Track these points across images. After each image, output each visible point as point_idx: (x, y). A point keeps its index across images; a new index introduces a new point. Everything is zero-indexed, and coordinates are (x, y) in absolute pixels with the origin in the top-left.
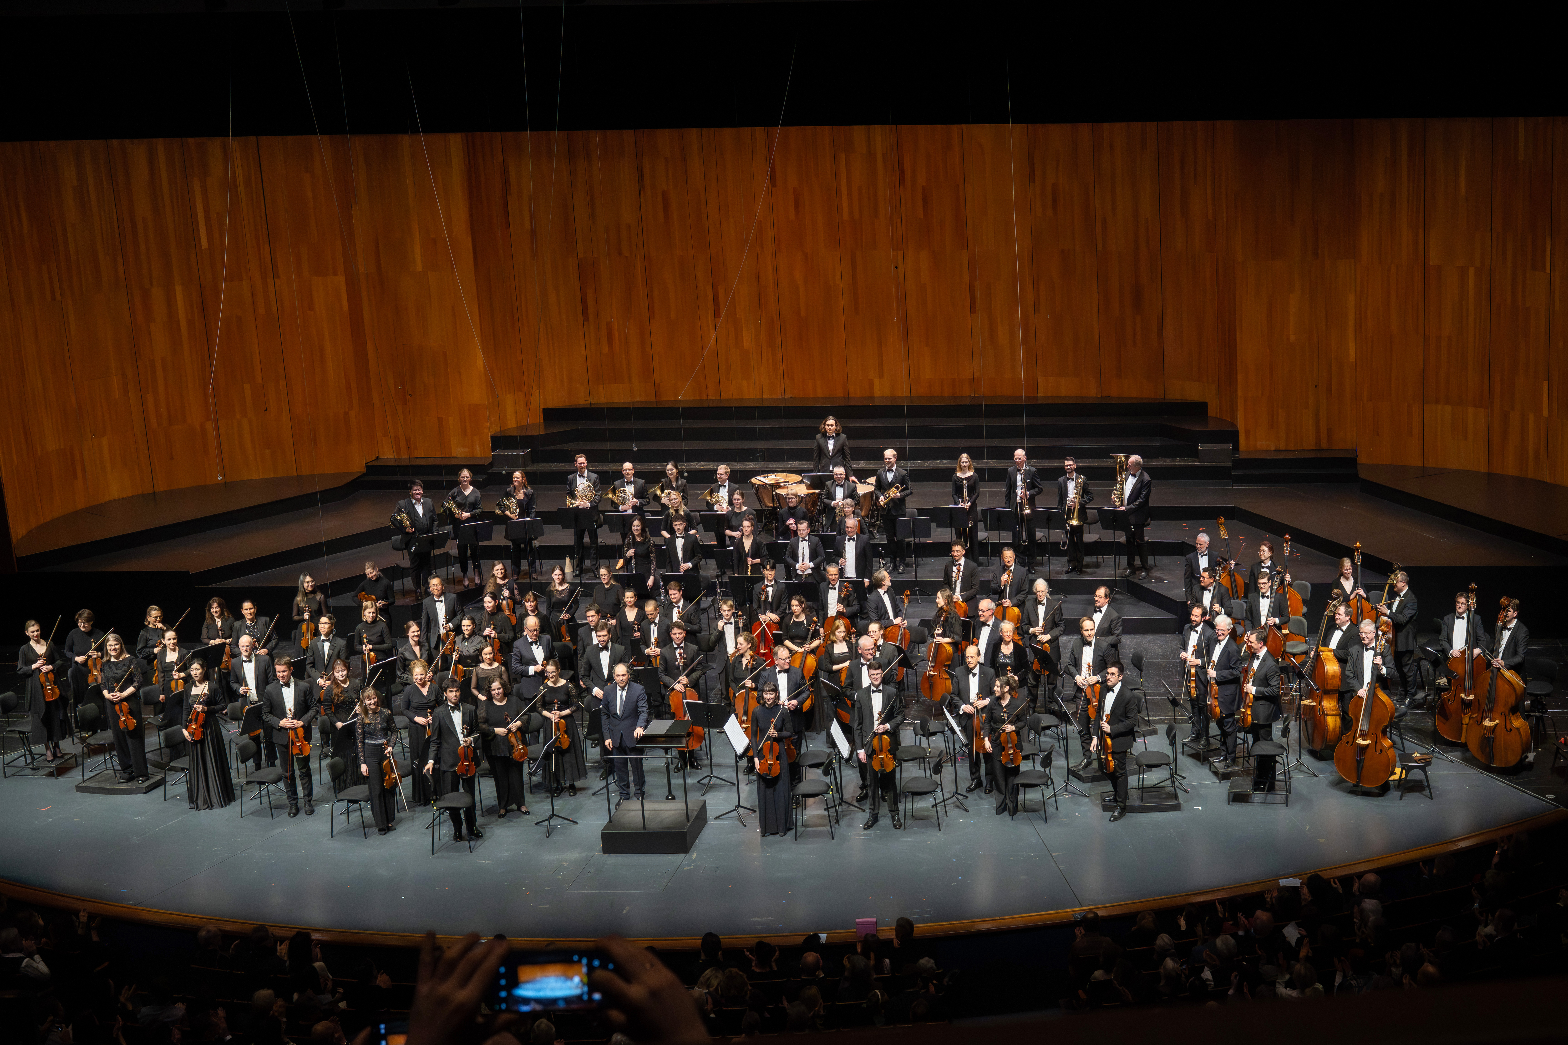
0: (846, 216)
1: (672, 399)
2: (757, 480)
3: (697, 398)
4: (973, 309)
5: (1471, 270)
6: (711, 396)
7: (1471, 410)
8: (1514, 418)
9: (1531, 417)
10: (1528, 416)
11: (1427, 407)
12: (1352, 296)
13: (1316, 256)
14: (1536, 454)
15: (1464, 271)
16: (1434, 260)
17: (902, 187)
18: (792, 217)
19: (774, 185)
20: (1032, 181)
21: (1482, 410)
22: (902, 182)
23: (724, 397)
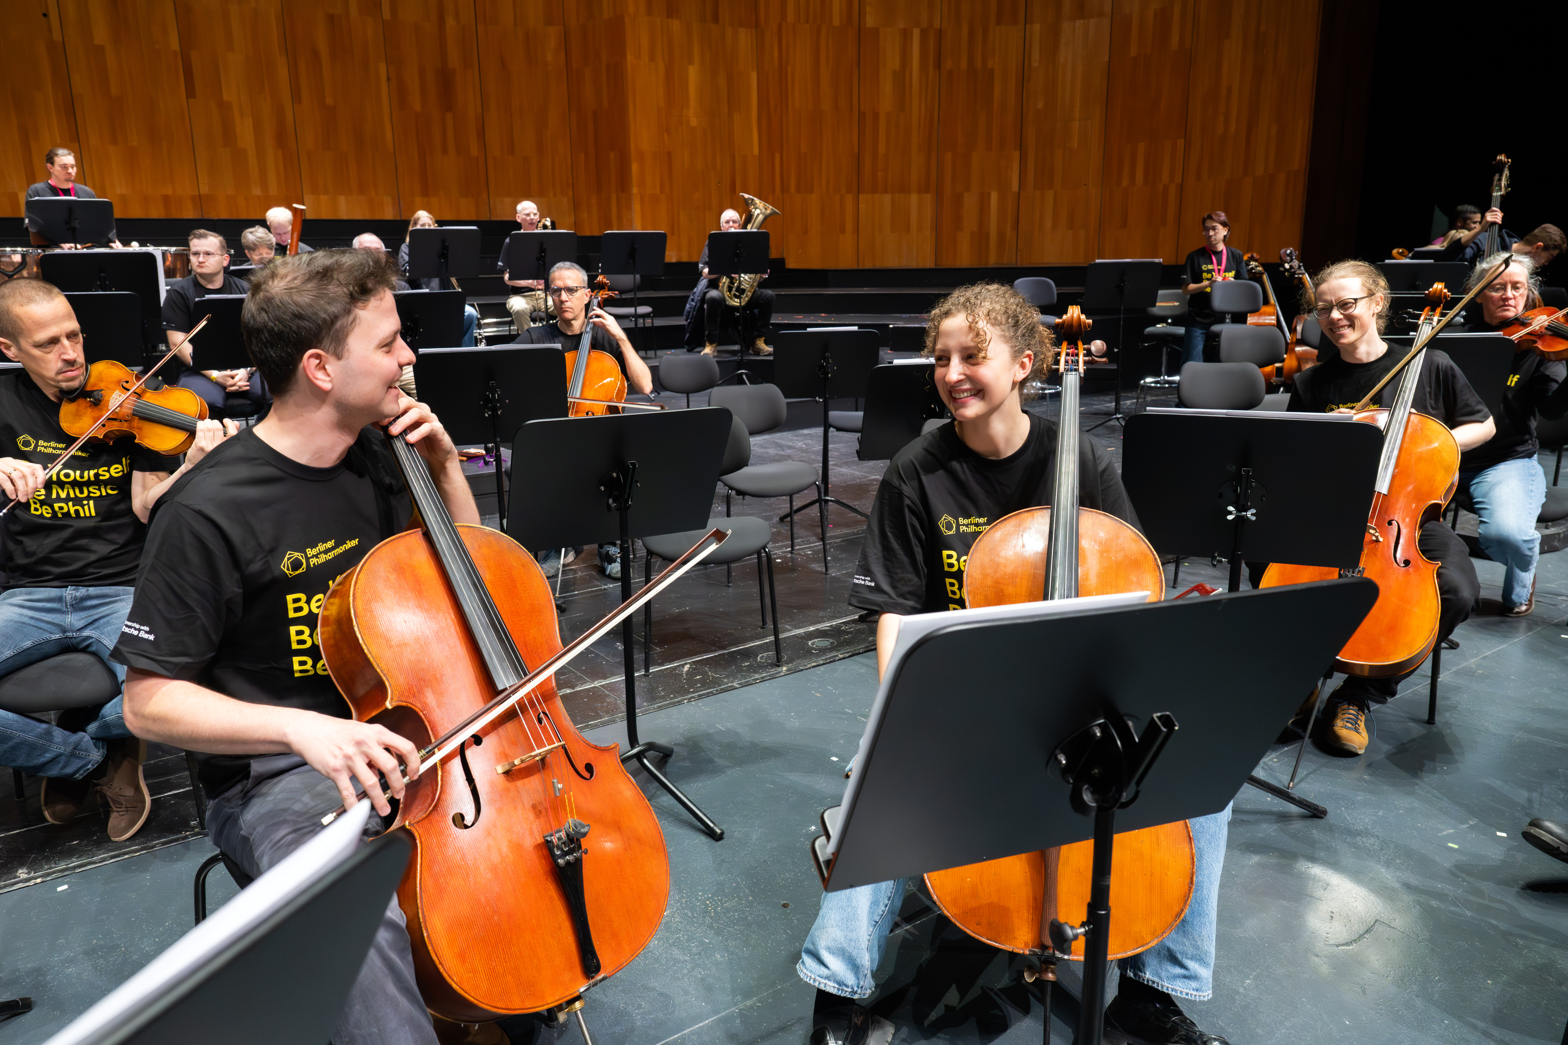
4: (191, 92)
5: (916, 32)
7: (914, 198)
8: (970, 200)
9: (994, 196)
10: (989, 194)
11: (862, 197)
12: (754, 76)
13: (716, 19)
14: (1001, 236)
15: (906, 35)
16: (870, 21)
21: (928, 195)
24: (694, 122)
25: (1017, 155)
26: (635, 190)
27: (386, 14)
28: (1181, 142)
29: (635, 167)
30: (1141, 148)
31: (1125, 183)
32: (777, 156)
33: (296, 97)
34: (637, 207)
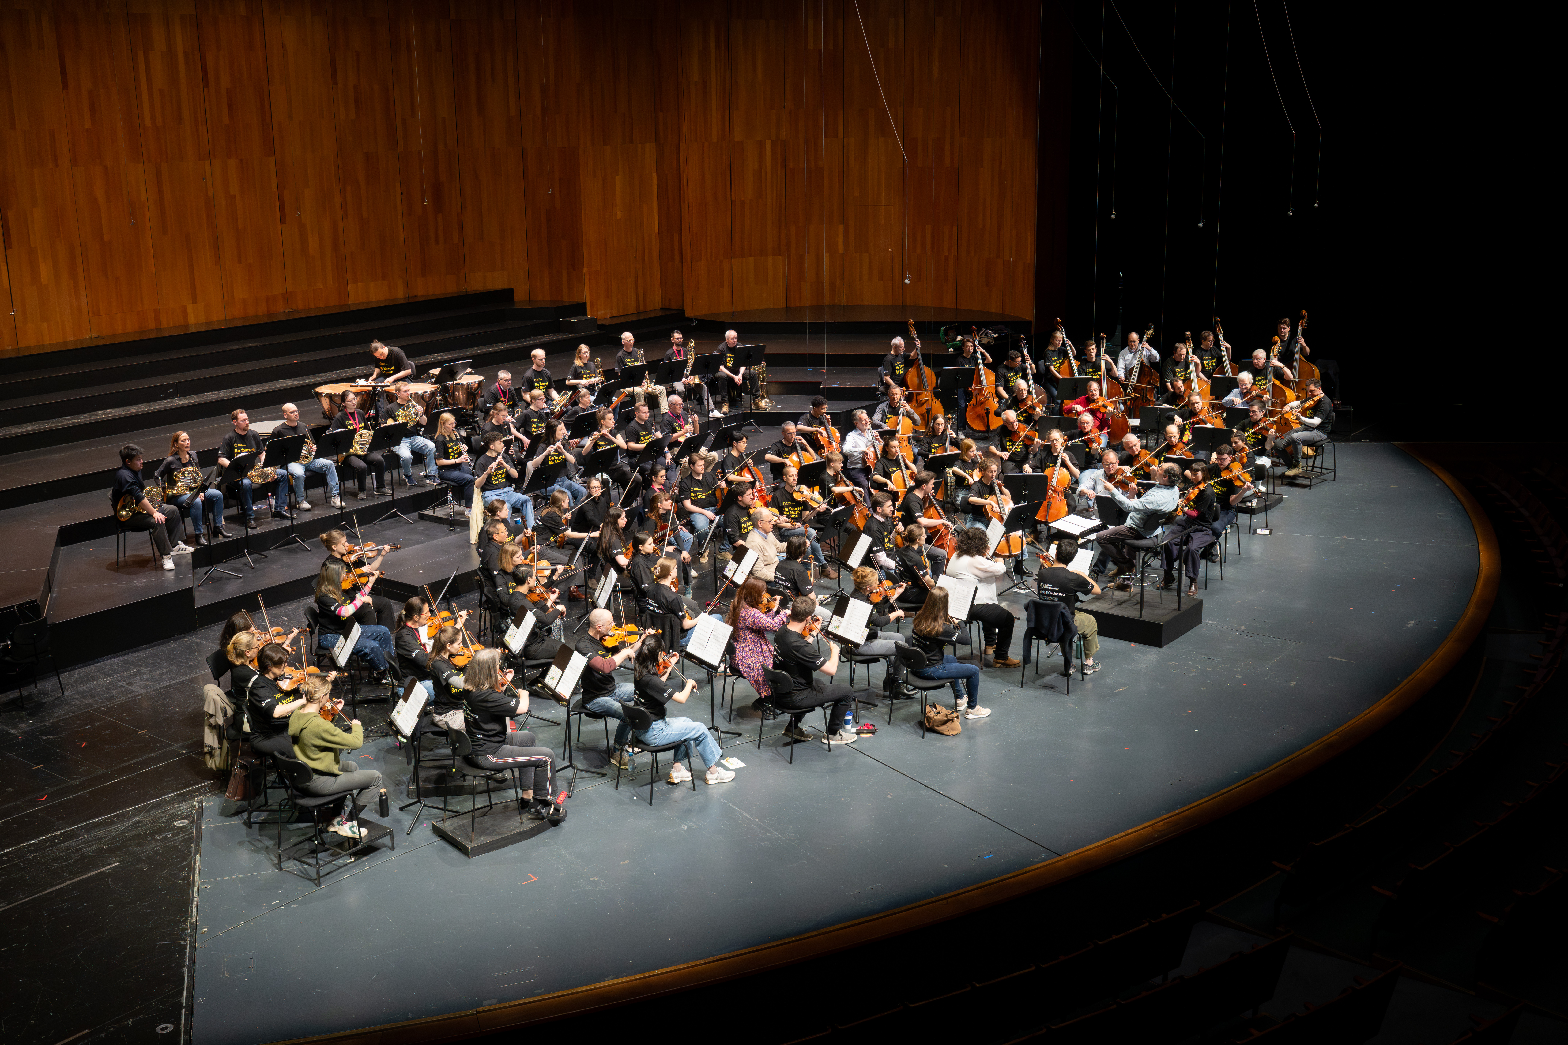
0: (148, 123)
4: (283, 221)
5: (768, 143)
7: (770, 259)
8: (810, 260)
9: (826, 256)
10: (823, 255)
11: (734, 260)
12: (655, 175)
13: (631, 141)
14: (832, 284)
15: (761, 144)
16: (737, 137)
17: (205, 89)
18: (88, 125)
19: (65, 86)
20: (335, 82)
21: (780, 257)
22: (206, 84)
23: (21, 345)
24: (619, 215)
25: (841, 227)
26: (586, 269)
27: (401, 148)
28: (955, 228)
29: (585, 253)
30: (929, 228)
33: (344, 214)
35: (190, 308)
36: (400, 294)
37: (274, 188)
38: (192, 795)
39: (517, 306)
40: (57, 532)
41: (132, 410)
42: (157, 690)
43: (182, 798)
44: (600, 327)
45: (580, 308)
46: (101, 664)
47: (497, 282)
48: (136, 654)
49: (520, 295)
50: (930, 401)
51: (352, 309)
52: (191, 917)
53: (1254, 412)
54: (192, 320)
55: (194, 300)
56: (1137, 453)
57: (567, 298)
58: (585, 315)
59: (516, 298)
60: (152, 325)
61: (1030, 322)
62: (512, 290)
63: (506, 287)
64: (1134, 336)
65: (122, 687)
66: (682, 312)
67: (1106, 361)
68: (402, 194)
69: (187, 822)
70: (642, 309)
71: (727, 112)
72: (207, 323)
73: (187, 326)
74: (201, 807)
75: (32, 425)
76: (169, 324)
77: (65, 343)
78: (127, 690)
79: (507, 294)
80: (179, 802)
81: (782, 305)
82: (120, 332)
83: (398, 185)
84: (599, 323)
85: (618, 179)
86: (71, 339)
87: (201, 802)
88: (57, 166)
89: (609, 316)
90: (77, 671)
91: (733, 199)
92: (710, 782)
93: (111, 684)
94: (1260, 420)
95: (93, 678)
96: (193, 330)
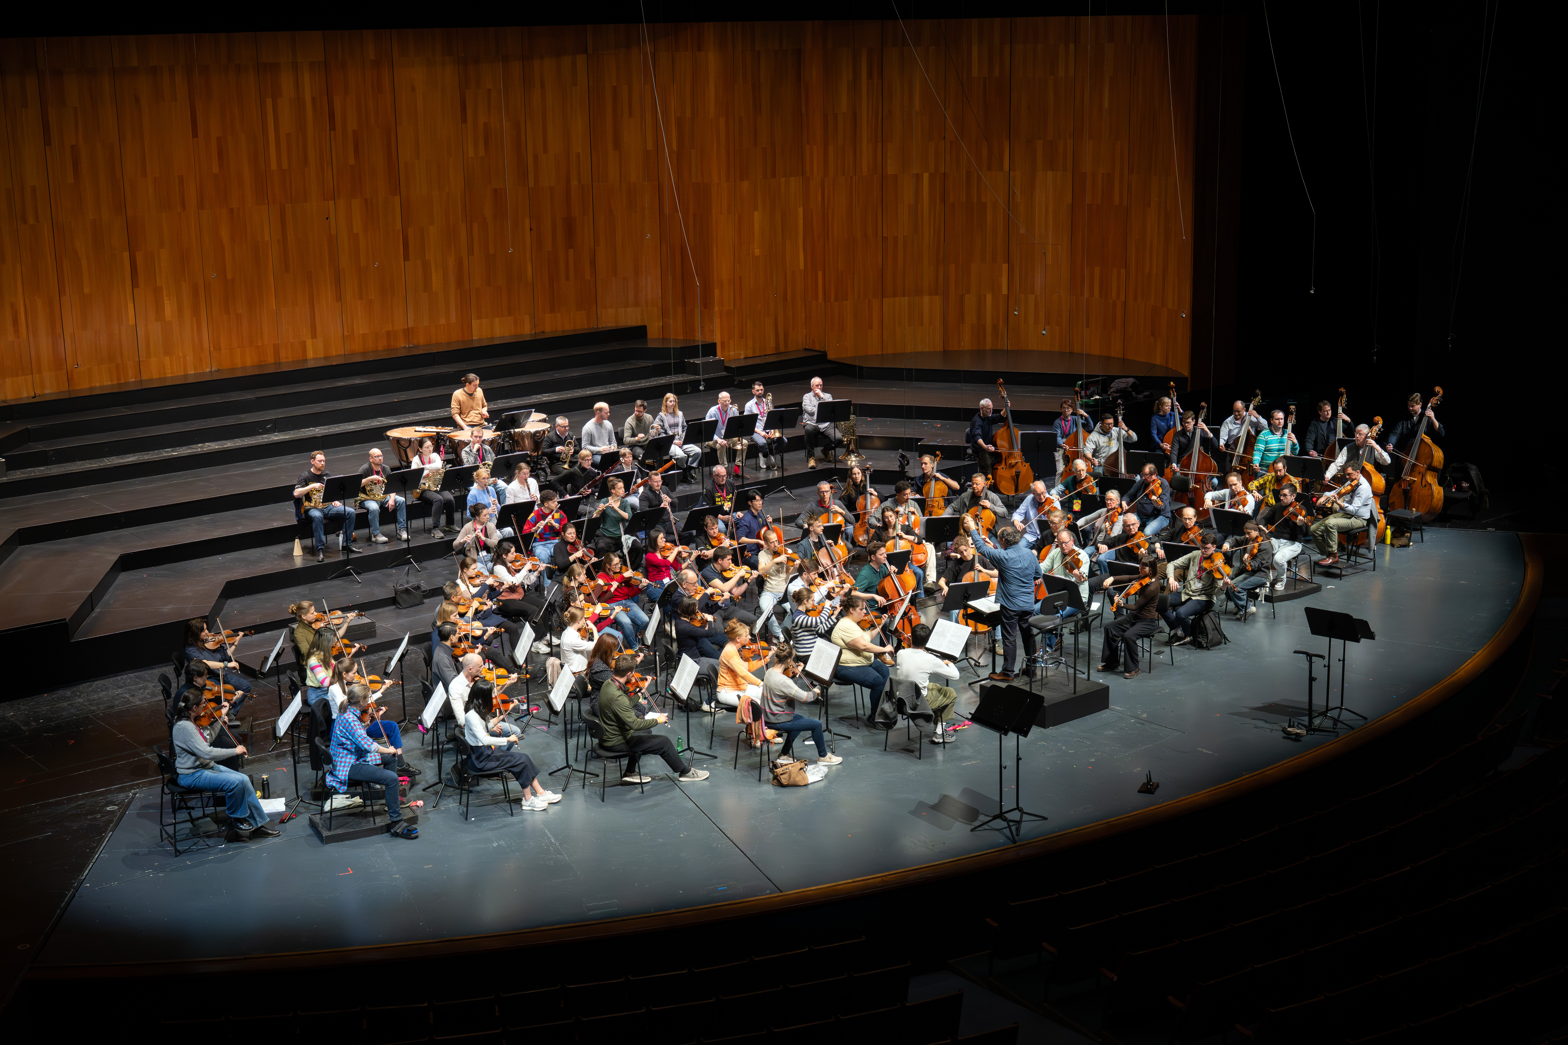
0: (274, 166)
1: (87, 386)
2: (394, 433)
3: (115, 382)
4: (406, 258)
5: (926, 176)
6: (131, 379)
7: (926, 299)
8: (970, 301)
9: (989, 297)
10: (985, 296)
11: (886, 300)
12: (801, 210)
13: (774, 175)
14: (995, 328)
15: (918, 177)
16: (891, 170)
17: (332, 132)
18: (216, 170)
19: (195, 135)
20: (464, 120)
21: (938, 297)
22: (333, 127)
23: (145, 377)
24: (757, 252)
25: (1005, 266)
26: (716, 309)
27: (531, 183)
28: (1123, 271)
29: (717, 292)
30: (1097, 270)
31: (1086, 295)
32: (820, 273)
33: (471, 251)
34: (717, 321)
35: (309, 343)
36: (527, 330)
37: (399, 226)
38: (131, 787)
39: (650, 345)
40: (115, 558)
41: (229, 444)
42: (151, 702)
43: (122, 790)
44: (727, 369)
45: (710, 349)
46: (119, 678)
47: (630, 318)
48: (150, 672)
49: (654, 332)
50: (1020, 464)
51: (476, 345)
52: (82, 876)
53: (1285, 495)
54: (310, 354)
55: (314, 335)
56: (1133, 533)
57: (700, 338)
58: (715, 355)
59: (649, 337)
60: (271, 359)
61: (1186, 378)
62: (645, 327)
63: (639, 324)
64: (1239, 404)
65: (125, 698)
66: (824, 354)
67: (1203, 430)
68: (531, 229)
69: (116, 807)
70: (782, 349)
71: (880, 145)
72: (326, 358)
73: (305, 360)
74: (133, 798)
75: (134, 456)
76: (288, 360)
77: (186, 376)
78: (128, 700)
79: (640, 332)
80: (118, 793)
81: (939, 348)
82: (240, 366)
83: (527, 220)
84: (726, 364)
85: (757, 215)
86: (192, 372)
87: (135, 794)
88: (184, 210)
89: (742, 357)
90: (96, 683)
91: (885, 235)
92: (524, 808)
93: (118, 695)
94: (1290, 505)
95: (107, 689)
96: (311, 365)
